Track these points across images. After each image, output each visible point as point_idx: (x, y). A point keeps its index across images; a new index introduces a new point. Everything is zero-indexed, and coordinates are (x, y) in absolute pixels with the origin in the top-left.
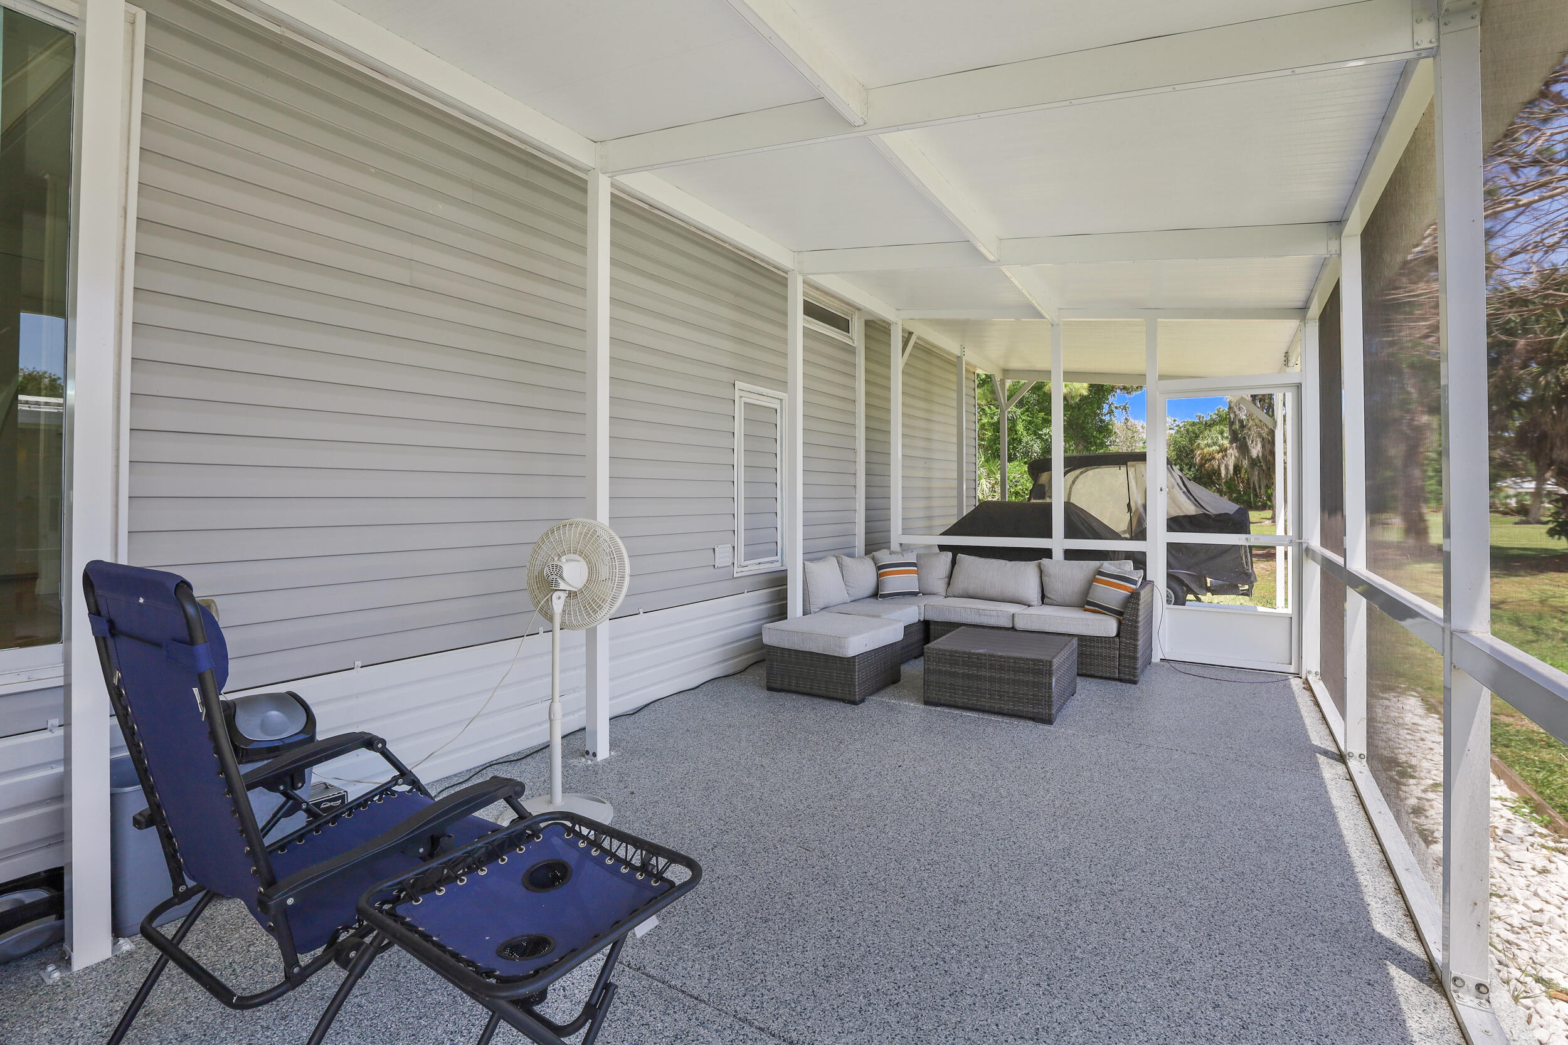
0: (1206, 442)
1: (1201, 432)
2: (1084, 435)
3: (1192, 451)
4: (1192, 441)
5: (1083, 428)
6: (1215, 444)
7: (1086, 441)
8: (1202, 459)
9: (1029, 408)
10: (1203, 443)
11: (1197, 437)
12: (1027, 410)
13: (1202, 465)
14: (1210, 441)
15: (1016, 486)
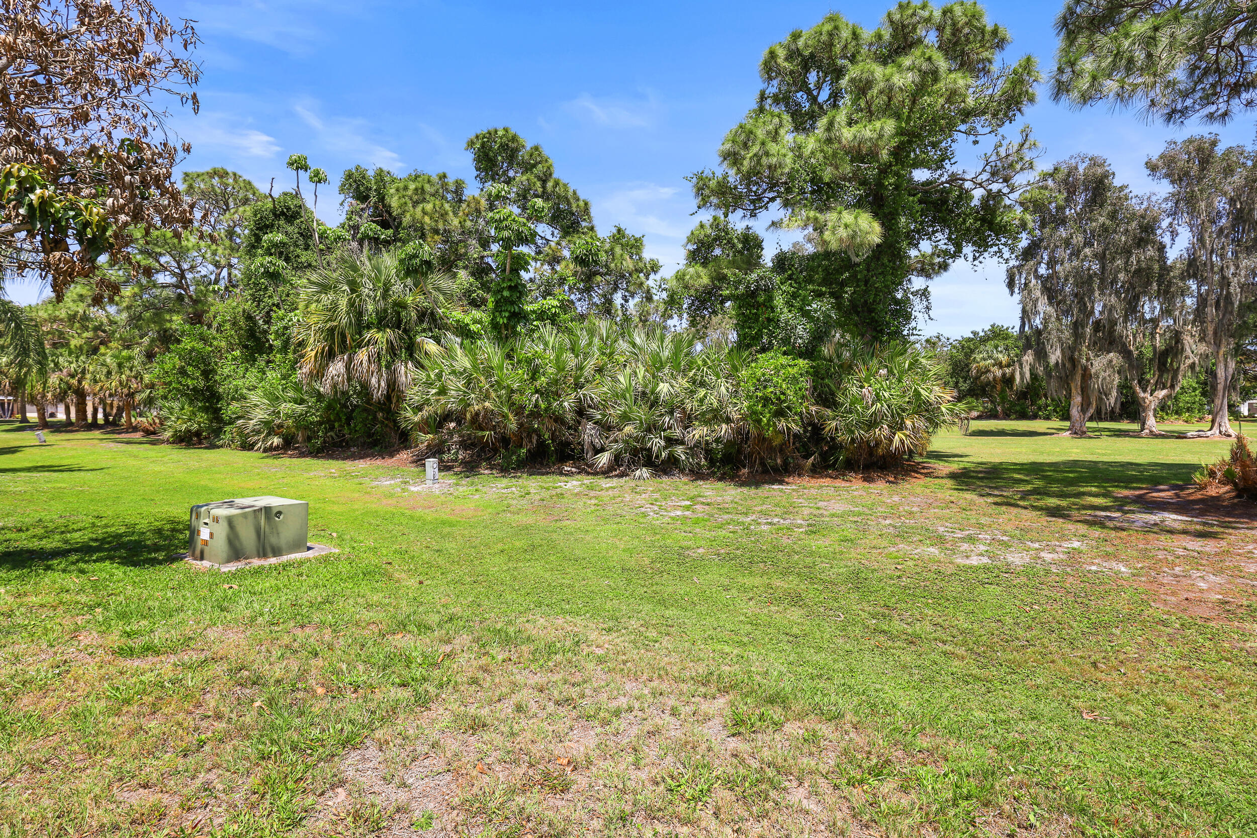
0: (981, 356)
1: (976, 348)
2: (873, 320)
3: (967, 365)
4: (967, 356)
5: (871, 311)
6: (990, 357)
7: (875, 330)
8: (978, 371)
9: (793, 274)
10: (979, 357)
11: (972, 351)
12: (790, 278)
13: (977, 378)
14: (985, 355)
15: (765, 387)
